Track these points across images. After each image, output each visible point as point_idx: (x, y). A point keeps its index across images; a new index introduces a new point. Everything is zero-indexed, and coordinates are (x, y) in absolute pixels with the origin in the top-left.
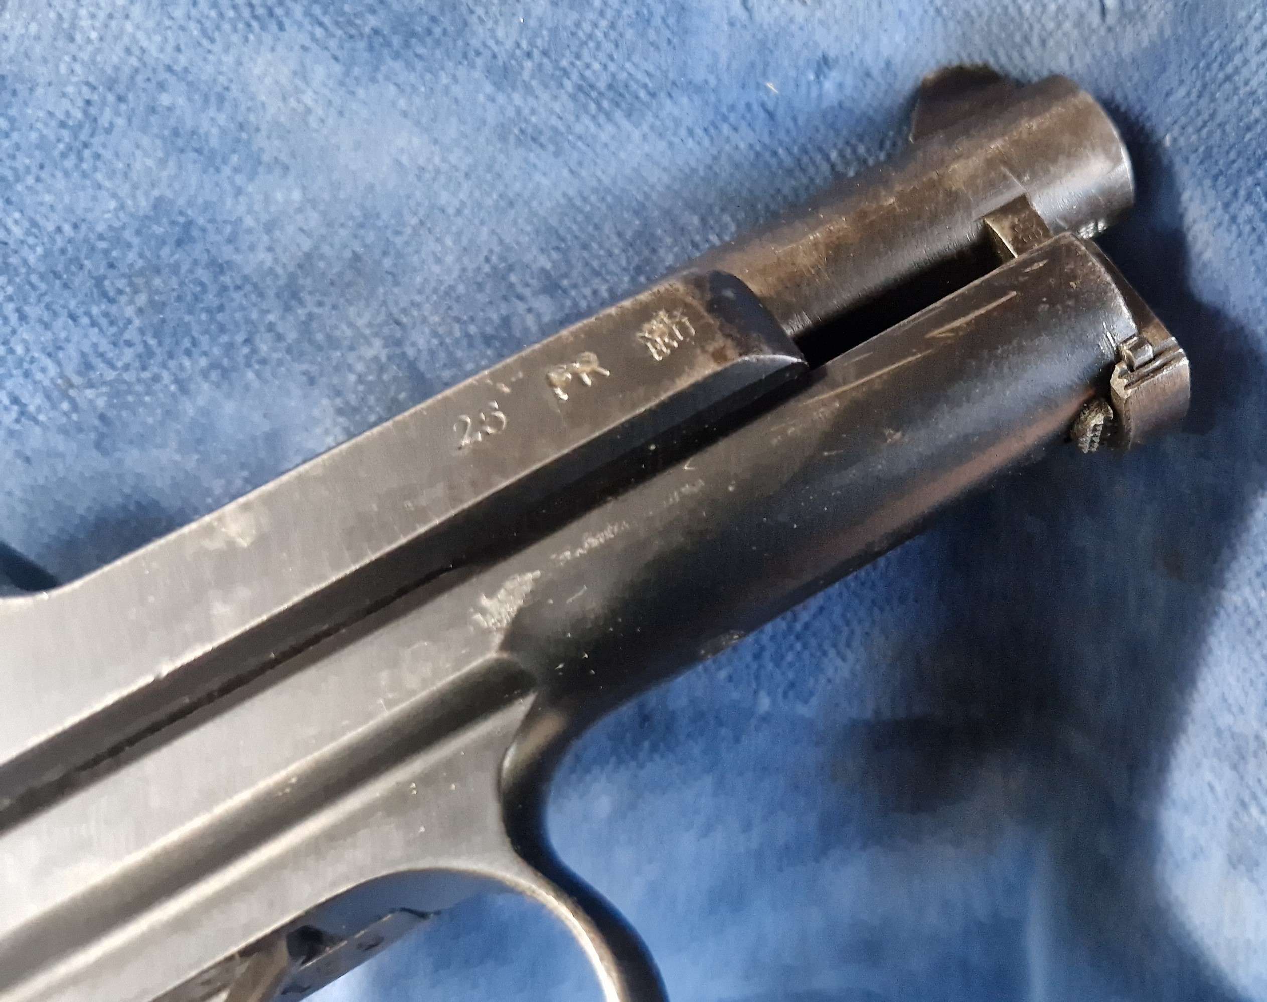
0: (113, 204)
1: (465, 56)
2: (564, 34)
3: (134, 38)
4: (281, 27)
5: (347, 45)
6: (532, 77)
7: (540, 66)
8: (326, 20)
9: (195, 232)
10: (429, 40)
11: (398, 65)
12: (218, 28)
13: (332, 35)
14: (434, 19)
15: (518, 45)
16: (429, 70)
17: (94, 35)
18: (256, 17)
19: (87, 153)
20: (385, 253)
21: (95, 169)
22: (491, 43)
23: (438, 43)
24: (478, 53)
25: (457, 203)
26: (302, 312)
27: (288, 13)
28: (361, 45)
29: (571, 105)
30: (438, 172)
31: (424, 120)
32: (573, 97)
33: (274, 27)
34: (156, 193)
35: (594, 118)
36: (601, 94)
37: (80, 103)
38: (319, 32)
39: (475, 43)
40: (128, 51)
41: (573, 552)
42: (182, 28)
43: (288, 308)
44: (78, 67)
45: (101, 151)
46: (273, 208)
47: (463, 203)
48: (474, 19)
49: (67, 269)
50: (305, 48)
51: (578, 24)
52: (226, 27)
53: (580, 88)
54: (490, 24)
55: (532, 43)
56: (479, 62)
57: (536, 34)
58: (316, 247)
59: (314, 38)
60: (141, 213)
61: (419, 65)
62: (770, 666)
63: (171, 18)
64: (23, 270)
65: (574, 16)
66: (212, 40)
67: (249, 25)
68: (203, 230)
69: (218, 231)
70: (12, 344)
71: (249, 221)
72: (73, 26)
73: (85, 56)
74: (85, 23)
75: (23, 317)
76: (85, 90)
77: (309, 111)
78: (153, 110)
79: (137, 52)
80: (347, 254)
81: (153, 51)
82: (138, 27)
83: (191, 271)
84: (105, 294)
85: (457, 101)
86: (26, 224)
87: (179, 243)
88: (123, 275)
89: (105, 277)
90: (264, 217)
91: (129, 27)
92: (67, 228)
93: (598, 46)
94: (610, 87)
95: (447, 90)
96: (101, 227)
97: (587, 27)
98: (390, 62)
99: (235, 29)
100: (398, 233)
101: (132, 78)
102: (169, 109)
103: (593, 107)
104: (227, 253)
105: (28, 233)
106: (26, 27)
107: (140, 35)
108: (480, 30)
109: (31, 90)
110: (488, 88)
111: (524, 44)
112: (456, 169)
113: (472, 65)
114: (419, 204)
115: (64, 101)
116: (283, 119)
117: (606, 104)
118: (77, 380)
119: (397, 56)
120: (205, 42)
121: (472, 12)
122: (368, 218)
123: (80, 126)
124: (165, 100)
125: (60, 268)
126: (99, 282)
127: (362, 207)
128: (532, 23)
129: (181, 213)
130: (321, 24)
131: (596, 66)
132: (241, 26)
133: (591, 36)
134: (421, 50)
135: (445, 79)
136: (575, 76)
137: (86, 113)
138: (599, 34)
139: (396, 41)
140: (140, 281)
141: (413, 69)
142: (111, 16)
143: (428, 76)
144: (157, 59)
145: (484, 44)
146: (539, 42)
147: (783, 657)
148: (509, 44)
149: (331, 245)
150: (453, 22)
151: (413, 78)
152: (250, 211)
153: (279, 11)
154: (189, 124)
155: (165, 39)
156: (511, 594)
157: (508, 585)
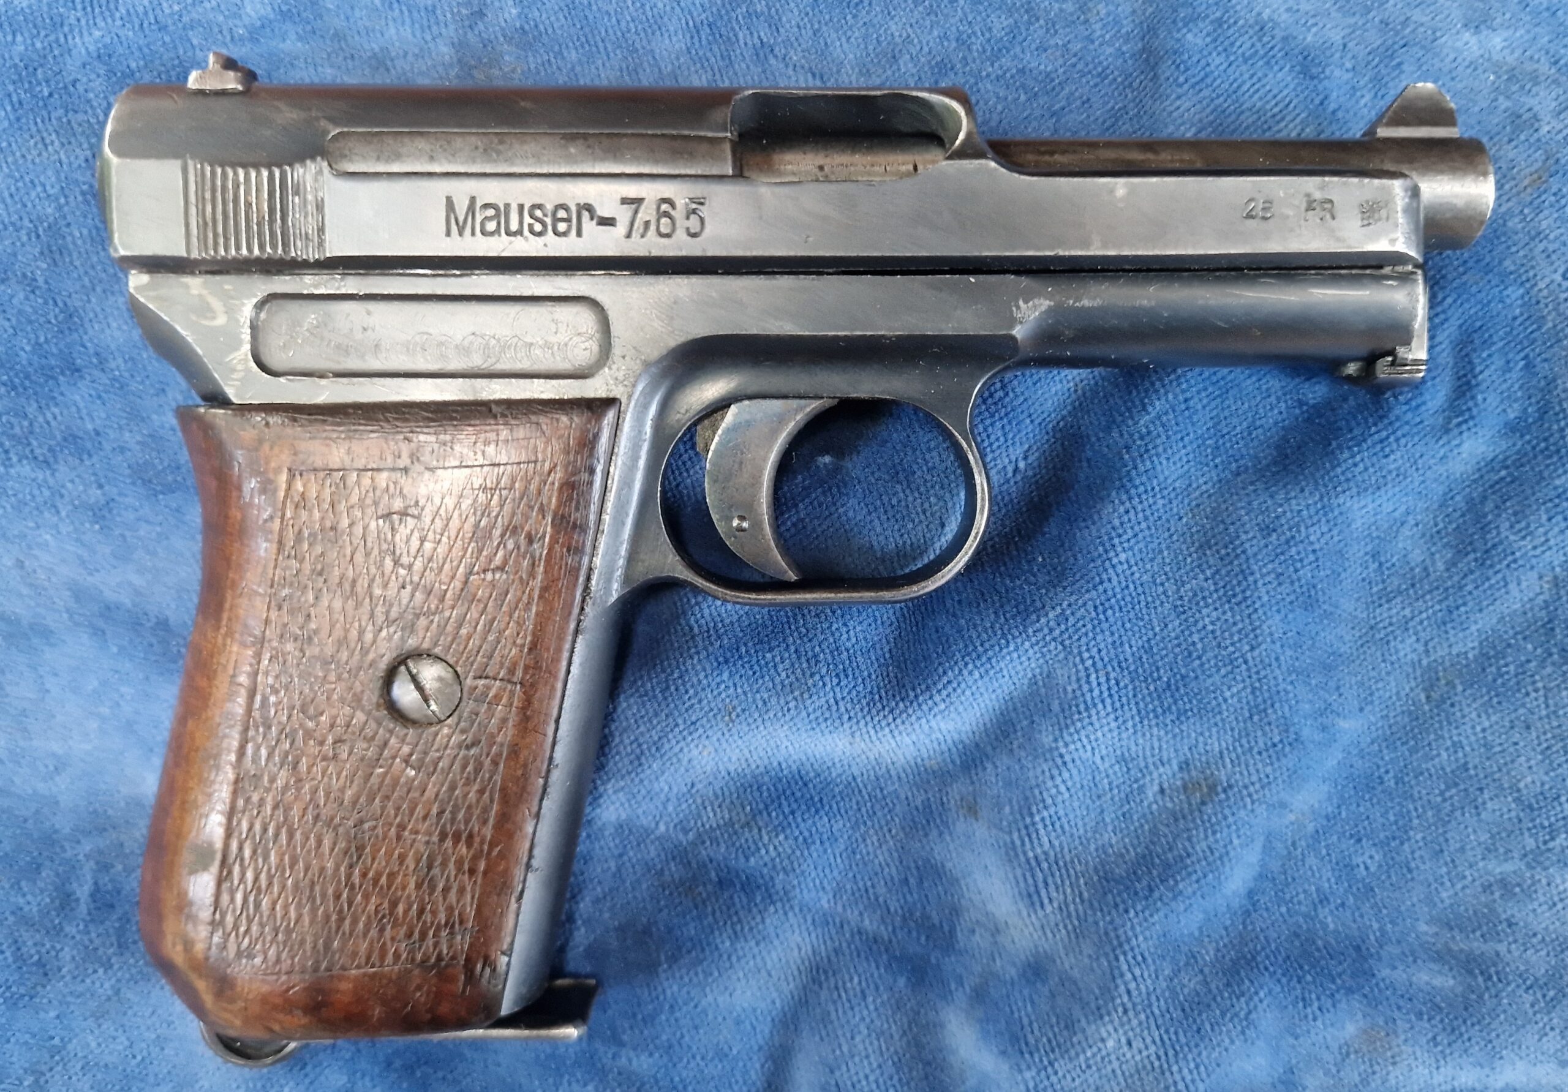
156: (1035, 306)
157: (1036, 301)
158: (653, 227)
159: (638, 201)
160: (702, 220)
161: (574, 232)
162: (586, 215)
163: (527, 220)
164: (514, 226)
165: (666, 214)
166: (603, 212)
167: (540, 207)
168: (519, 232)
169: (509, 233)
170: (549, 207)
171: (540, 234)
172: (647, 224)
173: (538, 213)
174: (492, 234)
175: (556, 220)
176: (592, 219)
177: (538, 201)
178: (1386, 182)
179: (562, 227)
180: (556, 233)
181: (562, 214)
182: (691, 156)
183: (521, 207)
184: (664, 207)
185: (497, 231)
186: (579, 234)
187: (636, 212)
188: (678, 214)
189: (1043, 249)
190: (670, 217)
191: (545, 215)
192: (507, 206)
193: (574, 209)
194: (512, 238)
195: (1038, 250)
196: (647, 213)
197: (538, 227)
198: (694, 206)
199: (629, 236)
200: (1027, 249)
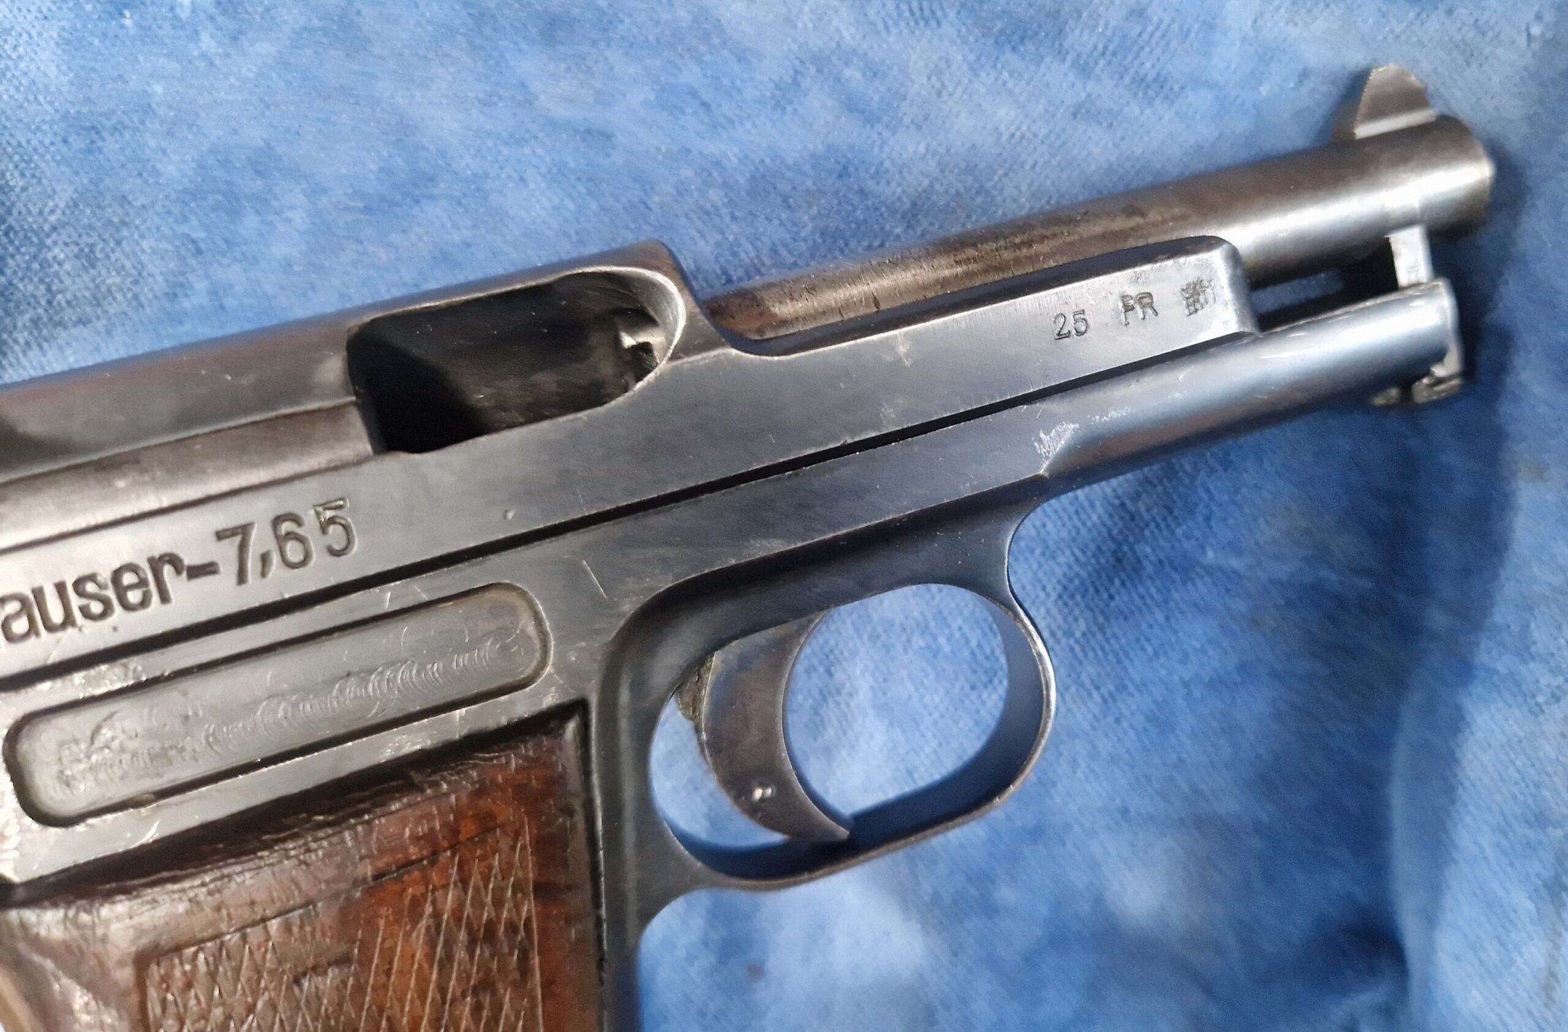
0: (800, 146)
2: (1129, 41)
3: (837, 29)
4: (939, 23)
5: (980, 40)
6: (1103, 71)
7: (1110, 63)
8: (969, 22)
9: (851, 169)
10: (1036, 41)
11: (1013, 57)
12: (896, 23)
13: (972, 33)
14: (1041, 26)
15: (1096, 48)
16: (1033, 60)
18: (923, 18)
20: (978, 193)
22: (1077, 45)
23: (1042, 42)
24: (1068, 52)
25: (1032, 161)
26: (919, 230)
27: (945, 15)
28: (991, 41)
29: (1126, 93)
30: (1023, 137)
31: (1022, 99)
32: (1128, 87)
33: (934, 24)
34: (830, 140)
37: (791, 72)
38: (963, 30)
39: (1067, 44)
40: (831, 38)
41: (1101, 417)
42: (871, 23)
43: (909, 226)
44: (795, 47)
45: (798, 107)
46: (905, 156)
47: (1036, 162)
48: (1068, 28)
50: (952, 41)
51: (1140, 35)
52: (902, 23)
53: (1134, 80)
54: (1078, 32)
55: (1106, 48)
56: (1068, 58)
57: (1110, 40)
58: (931, 186)
59: (959, 34)
60: (817, 153)
61: (1028, 58)
63: (865, 15)
64: (736, 188)
65: (1138, 28)
66: (890, 33)
67: (917, 23)
68: (857, 168)
69: (867, 170)
70: (727, 235)
71: (888, 163)
73: (801, 39)
75: (734, 218)
76: (797, 63)
77: (943, 87)
78: (838, 80)
79: (837, 39)
80: (952, 191)
81: (848, 38)
82: (842, 21)
83: (846, 195)
84: (789, 207)
85: (1048, 86)
86: (741, 156)
87: (840, 176)
88: (802, 195)
90: (899, 162)
91: (836, 20)
92: (767, 160)
93: (1152, 50)
94: (1155, 80)
95: (1042, 77)
96: (790, 161)
97: (1146, 36)
98: (1008, 54)
99: (907, 25)
101: (830, 57)
102: (849, 80)
103: (1141, 95)
104: (871, 185)
105: (741, 162)
107: (842, 28)
108: (1071, 36)
110: (1071, 76)
111: (1100, 47)
112: (1035, 136)
114: (1006, 160)
115: (781, 70)
116: (923, 92)
118: (768, 261)
119: (1013, 50)
120: (884, 33)
121: (1067, 23)
122: (970, 169)
124: (847, 73)
126: (786, 198)
127: (966, 160)
128: (1108, 32)
129: (844, 154)
130: (965, 25)
131: (1148, 65)
132: (912, 23)
133: (1147, 44)
134: (1031, 47)
135: (1043, 69)
136: (1132, 71)
137: (793, 79)
138: (1154, 42)
139: (1015, 40)
140: (812, 200)
141: (1023, 60)
143: (1032, 66)
144: (849, 44)
145: (1073, 46)
146: (1111, 48)
148: (1090, 46)
149: (942, 184)
150: (1053, 28)
151: (1022, 67)
152: (889, 157)
153: (939, 13)
154: (860, 92)
155: (857, 31)
156: (1059, 435)
157: (1058, 428)
158: (275, 558)
159: (242, 531)
160: (346, 528)
161: (155, 598)
162: (167, 570)
163: (75, 601)
164: (56, 615)
165: (290, 536)
166: (189, 559)
167: (92, 578)
168: (68, 621)
169: (50, 628)
170: (105, 576)
171: (104, 615)
172: (265, 559)
173: (90, 587)
174: (26, 636)
175: (121, 592)
176: (178, 572)
177: (87, 571)
178: (1203, 256)
179: (134, 597)
180: (127, 607)
181: (128, 579)
182: (305, 444)
183: (60, 588)
184: (286, 527)
185: (32, 630)
186: (165, 598)
187: (243, 547)
188: (310, 528)
189: (827, 444)
190: (300, 539)
191: (101, 586)
192: (38, 593)
193: (146, 567)
194: (60, 634)
195: (821, 444)
196: (260, 540)
197: (96, 608)
198: (329, 514)
199: (242, 578)
200: (806, 447)
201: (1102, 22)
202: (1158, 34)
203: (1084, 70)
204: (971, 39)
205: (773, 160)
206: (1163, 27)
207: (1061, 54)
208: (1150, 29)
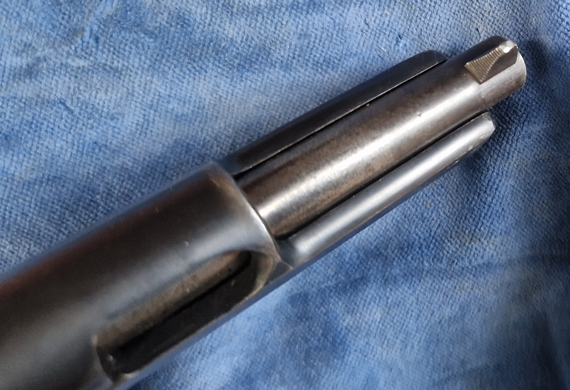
0: (161, 145)
1: (272, 64)
2: (305, 48)
3: (156, 90)
5: (230, 72)
6: (297, 65)
7: (299, 61)
8: (221, 65)
9: (191, 147)
10: (258, 63)
11: (249, 74)
12: (184, 78)
13: (224, 70)
14: (258, 55)
15: (289, 56)
16: (260, 72)
17: (141, 92)
18: (196, 71)
19: (148, 132)
21: (152, 136)
22: (279, 57)
23: (261, 62)
24: (276, 62)
25: (278, 114)
27: (207, 66)
28: (235, 70)
29: (312, 71)
30: (270, 105)
32: (312, 68)
33: (203, 72)
34: (175, 138)
35: (321, 73)
36: (321, 64)
37: (142, 116)
38: (219, 70)
39: (274, 59)
40: (155, 95)
42: (172, 81)
44: (138, 105)
45: (152, 129)
46: (215, 132)
47: (281, 114)
48: (272, 51)
49: (151, 172)
50: (216, 77)
51: (309, 44)
52: (187, 77)
53: (314, 64)
54: (278, 51)
55: (294, 54)
56: (277, 65)
57: (295, 50)
58: (234, 141)
59: (218, 73)
60: (171, 146)
61: (257, 72)
62: (426, 251)
63: (167, 79)
64: (136, 177)
65: (307, 41)
66: (183, 82)
67: (195, 74)
68: (194, 145)
69: (199, 144)
71: (208, 138)
72: (133, 91)
73: (139, 100)
74: (137, 89)
76: (142, 111)
77: (221, 97)
78: (167, 112)
79: (158, 94)
80: (246, 140)
81: (163, 91)
82: (156, 85)
83: (193, 161)
84: (167, 178)
85: (272, 80)
86: (133, 160)
88: (171, 169)
89: (165, 172)
90: (213, 135)
91: (153, 86)
92: (147, 158)
93: (317, 49)
94: (324, 61)
95: (268, 77)
96: (158, 154)
97: (312, 43)
98: (246, 73)
99: (190, 76)
100: (261, 129)
101: (157, 103)
102: (173, 109)
103: (320, 70)
104: (204, 151)
105: (134, 163)
106: (116, 95)
107: (158, 88)
108: (275, 55)
109: (123, 117)
110: (282, 73)
111: (291, 55)
112: (276, 103)
113: (275, 67)
114: (266, 117)
115: (136, 117)
116: (212, 102)
117: (324, 67)
119: (248, 71)
120: (180, 83)
121: (270, 49)
123: (143, 123)
124: (170, 106)
125: (148, 173)
126: (164, 174)
127: (246, 123)
128: (293, 47)
129: (184, 142)
130: (219, 67)
131: (318, 55)
132: (192, 75)
133: (314, 46)
134: (256, 66)
135: (266, 74)
136: (311, 60)
137: (144, 119)
138: (317, 45)
139: (247, 66)
140: (178, 170)
141: (255, 73)
142: (146, 84)
143: (260, 75)
144: (165, 94)
145: (277, 58)
146: (297, 53)
147: (429, 247)
148: (286, 56)
149: (239, 139)
150: (265, 54)
151: (255, 76)
152: (207, 135)
153: (204, 67)
154: (180, 112)
155: (166, 87)
201: (288, 44)
202: (317, 41)
203: (287, 67)
204: (225, 73)
205: (150, 157)
206: (318, 37)
207: (273, 65)
208: (313, 39)
